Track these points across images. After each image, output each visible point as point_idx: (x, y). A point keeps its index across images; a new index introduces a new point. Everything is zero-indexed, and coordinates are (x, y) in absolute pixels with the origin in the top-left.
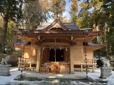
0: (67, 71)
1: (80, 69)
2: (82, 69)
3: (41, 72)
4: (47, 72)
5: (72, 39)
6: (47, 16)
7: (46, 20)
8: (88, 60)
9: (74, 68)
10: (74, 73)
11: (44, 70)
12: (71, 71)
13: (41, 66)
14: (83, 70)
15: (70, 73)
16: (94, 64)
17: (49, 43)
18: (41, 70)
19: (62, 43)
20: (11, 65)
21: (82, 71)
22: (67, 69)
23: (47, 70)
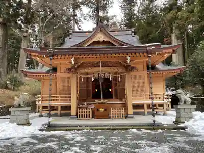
0: (123, 114)
1: (143, 110)
2: (146, 110)
3: (79, 117)
4: (89, 117)
5: (128, 61)
6: (78, 16)
7: (77, 24)
8: (156, 95)
9: (133, 109)
10: (132, 117)
11: (83, 113)
12: (127, 114)
13: (78, 108)
14: (148, 112)
15: (126, 117)
16: (165, 101)
17: (90, 68)
18: (78, 113)
19: (112, 68)
20: (30, 108)
21: (146, 113)
22: (123, 111)
23: (89, 114)
